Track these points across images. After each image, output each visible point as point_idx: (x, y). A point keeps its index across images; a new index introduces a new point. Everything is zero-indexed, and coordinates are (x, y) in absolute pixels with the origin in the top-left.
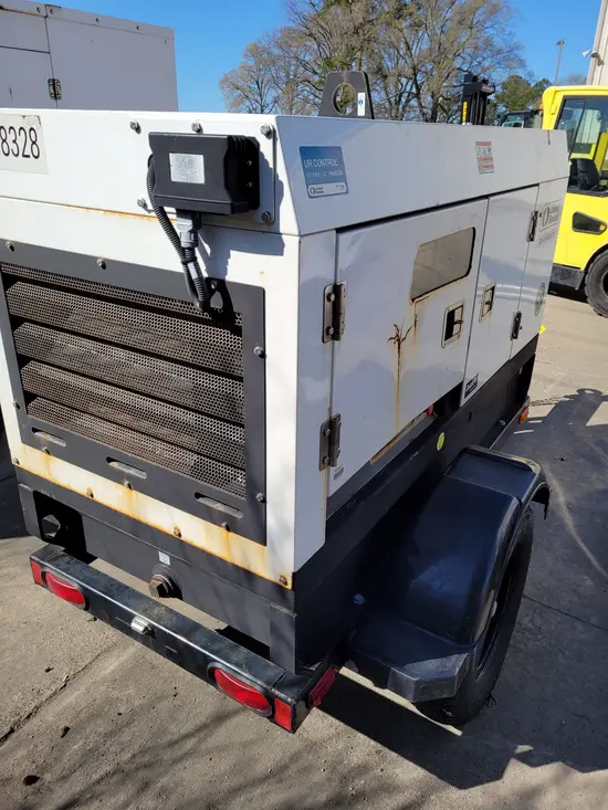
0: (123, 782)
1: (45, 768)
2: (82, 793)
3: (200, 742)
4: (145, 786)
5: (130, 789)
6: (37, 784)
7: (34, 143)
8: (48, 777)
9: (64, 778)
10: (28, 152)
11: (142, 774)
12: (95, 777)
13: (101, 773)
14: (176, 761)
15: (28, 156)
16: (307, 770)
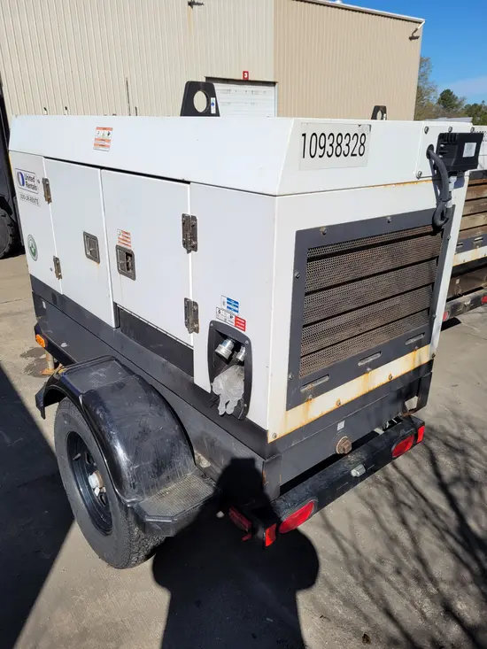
0: (372, 583)
1: (356, 631)
2: (379, 606)
3: (345, 539)
4: (377, 571)
5: (377, 578)
6: (370, 635)
7: (362, 144)
8: (364, 629)
9: (366, 618)
10: (356, 152)
11: (367, 572)
12: (366, 598)
13: (363, 595)
14: (358, 552)
15: (355, 155)
16: (371, 495)
